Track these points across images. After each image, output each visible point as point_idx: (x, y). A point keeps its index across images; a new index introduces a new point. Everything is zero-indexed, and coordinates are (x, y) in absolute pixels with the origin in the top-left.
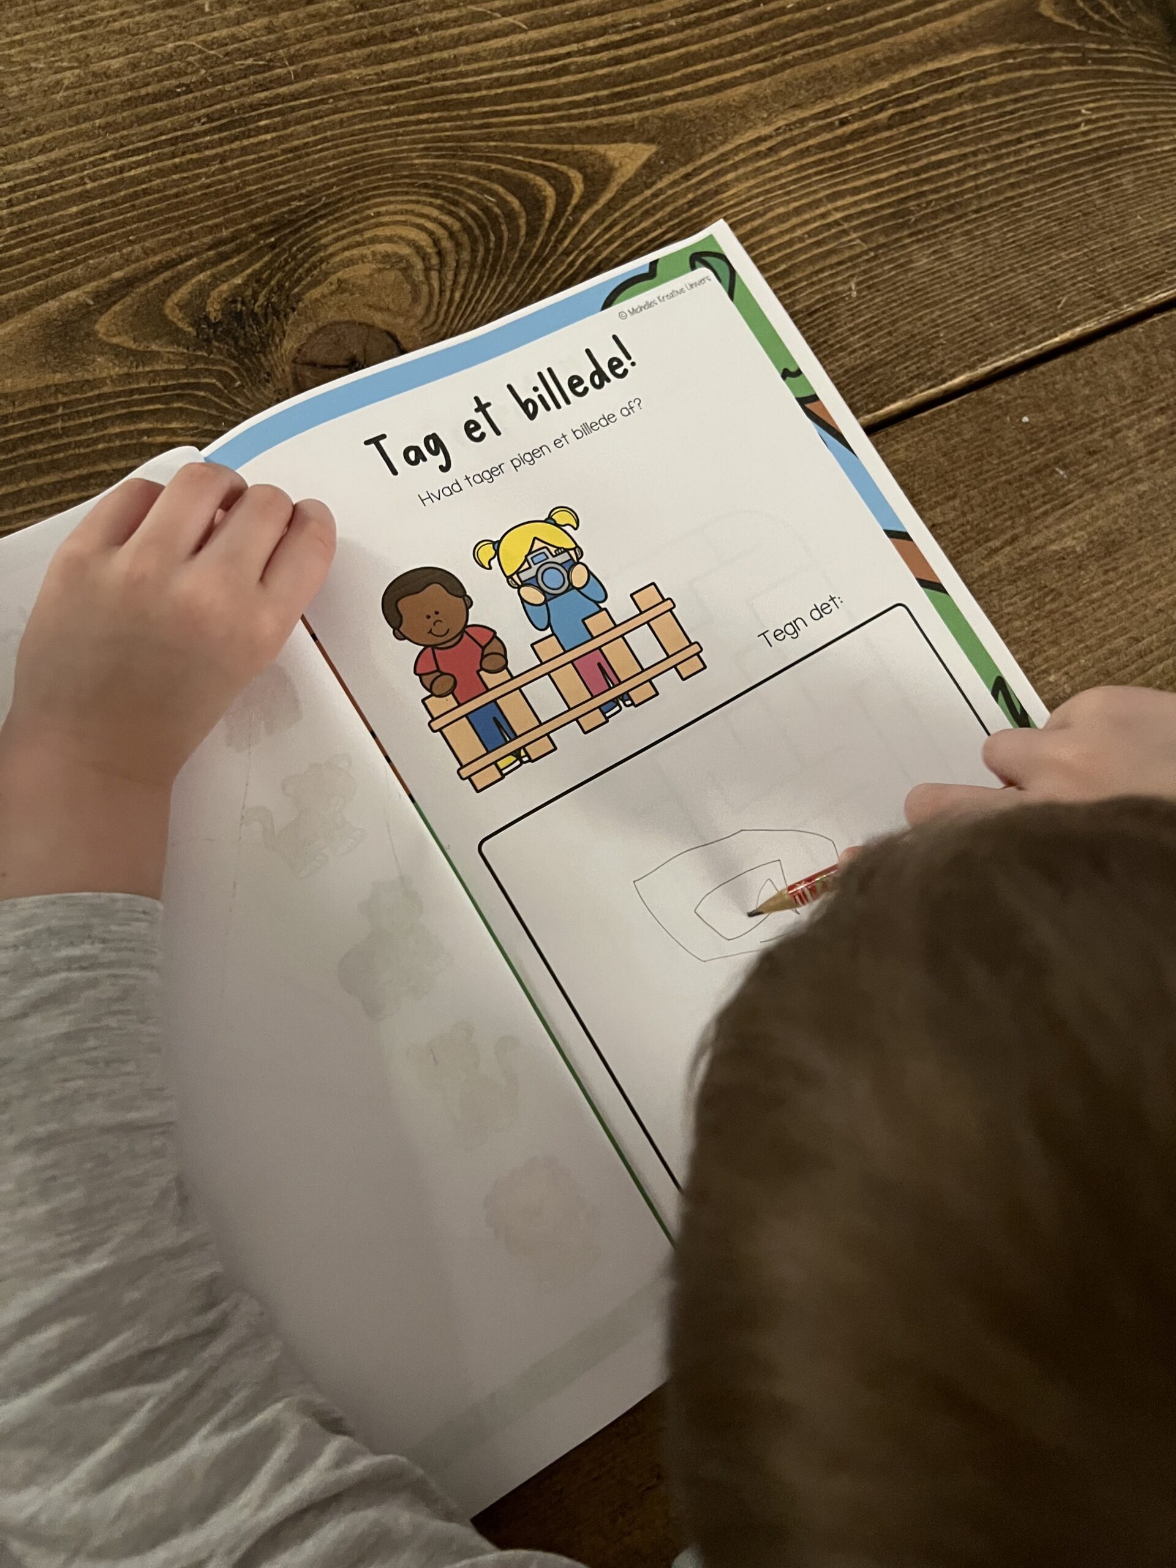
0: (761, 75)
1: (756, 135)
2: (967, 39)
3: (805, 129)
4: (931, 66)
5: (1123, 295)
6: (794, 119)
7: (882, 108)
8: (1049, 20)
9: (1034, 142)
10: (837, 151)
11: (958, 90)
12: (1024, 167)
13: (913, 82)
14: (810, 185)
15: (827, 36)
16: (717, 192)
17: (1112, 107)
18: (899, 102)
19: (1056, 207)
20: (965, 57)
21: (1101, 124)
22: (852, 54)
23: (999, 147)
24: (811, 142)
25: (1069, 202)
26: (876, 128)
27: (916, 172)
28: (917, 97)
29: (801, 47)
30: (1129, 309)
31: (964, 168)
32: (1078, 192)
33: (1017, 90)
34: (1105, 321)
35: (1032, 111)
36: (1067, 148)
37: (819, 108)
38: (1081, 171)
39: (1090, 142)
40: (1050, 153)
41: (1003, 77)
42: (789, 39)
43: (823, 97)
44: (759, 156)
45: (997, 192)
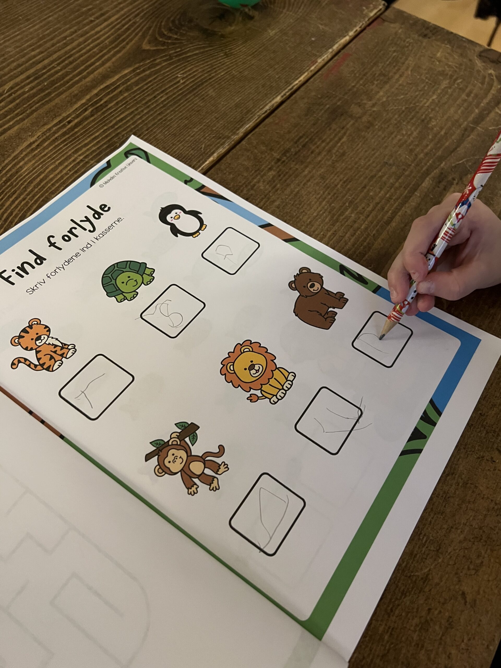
0: (23, 120)
1: (29, 143)
2: (114, 71)
3: (52, 132)
4: (102, 87)
5: (229, 133)
6: (45, 130)
7: (86, 110)
8: (148, 50)
9: (162, 95)
10: (71, 134)
11: (119, 90)
12: (162, 105)
13: (97, 95)
14: (63, 151)
15: (49, 94)
16: (17, 172)
17: (191, 69)
18: (92, 105)
19: (184, 114)
20: (117, 77)
21: (189, 77)
22: (63, 96)
23: (147, 103)
24: (56, 135)
25: (188, 110)
26: (86, 118)
27: (112, 127)
28: (101, 99)
29: (38, 103)
30: (236, 137)
31: (134, 116)
32: (190, 105)
33: (145, 80)
34: (226, 147)
35: (155, 85)
36: (178, 91)
37: (55, 121)
38: (188, 97)
39: (187, 85)
40: (171, 96)
41: (137, 78)
42: (31, 102)
43: (56, 116)
44: (33, 150)
45: (154, 119)
